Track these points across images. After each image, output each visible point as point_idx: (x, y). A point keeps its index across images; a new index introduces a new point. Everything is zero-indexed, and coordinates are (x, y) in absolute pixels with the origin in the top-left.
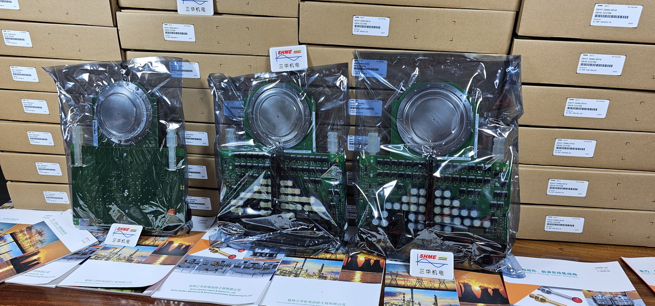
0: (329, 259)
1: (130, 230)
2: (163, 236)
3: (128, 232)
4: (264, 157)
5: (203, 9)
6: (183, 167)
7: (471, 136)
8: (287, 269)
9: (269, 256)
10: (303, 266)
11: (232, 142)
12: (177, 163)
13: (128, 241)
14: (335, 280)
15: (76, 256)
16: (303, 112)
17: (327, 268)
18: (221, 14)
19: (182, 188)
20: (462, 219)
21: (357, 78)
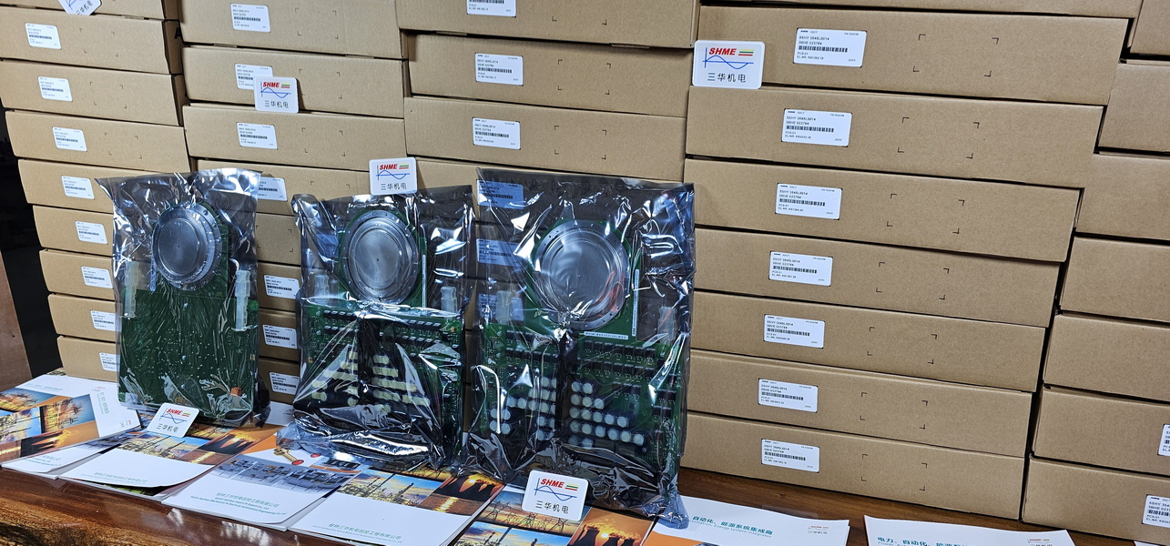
0: (426, 478)
1: (183, 414)
3: (179, 417)
5: (286, 104)
8: (359, 485)
9: (347, 466)
10: (383, 483)
11: (324, 294)
13: (176, 429)
14: (413, 505)
15: (104, 442)
16: (410, 256)
17: (414, 489)
18: (309, 111)
19: (252, 357)
20: (607, 428)
21: (484, 208)
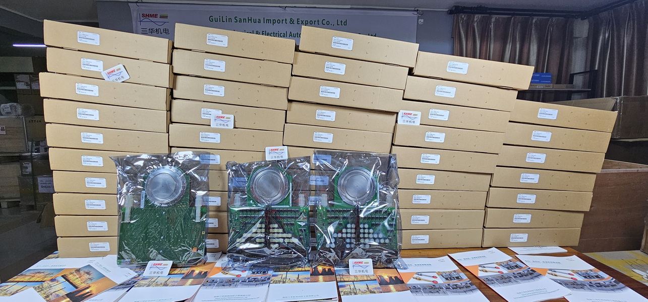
2: (187, 267)
3: (162, 266)
4: (259, 211)
5: (227, 125)
6: (204, 220)
7: (376, 194)
8: (277, 279)
9: (263, 273)
11: (238, 202)
12: (201, 217)
13: (162, 273)
16: (284, 183)
18: (237, 128)
19: (204, 233)
20: (375, 239)
21: (315, 164)
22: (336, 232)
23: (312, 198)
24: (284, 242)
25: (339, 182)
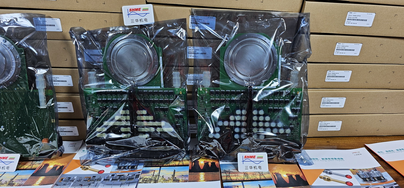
0: (178, 166)
1: (8, 158)
2: (39, 160)
3: (7, 161)
4: (122, 93)
6: (52, 104)
7: (277, 71)
8: (147, 177)
9: (131, 168)
10: (159, 174)
11: (94, 82)
12: (47, 101)
13: (8, 168)
14: (186, 182)
16: (152, 57)
17: (178, 173)
19: (53, 121)
20: (272, 129)
21: (194, 30)
22: (222, 118)
23: (191, 76)
24: (156, 132)
25: (226, 55)
